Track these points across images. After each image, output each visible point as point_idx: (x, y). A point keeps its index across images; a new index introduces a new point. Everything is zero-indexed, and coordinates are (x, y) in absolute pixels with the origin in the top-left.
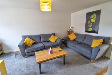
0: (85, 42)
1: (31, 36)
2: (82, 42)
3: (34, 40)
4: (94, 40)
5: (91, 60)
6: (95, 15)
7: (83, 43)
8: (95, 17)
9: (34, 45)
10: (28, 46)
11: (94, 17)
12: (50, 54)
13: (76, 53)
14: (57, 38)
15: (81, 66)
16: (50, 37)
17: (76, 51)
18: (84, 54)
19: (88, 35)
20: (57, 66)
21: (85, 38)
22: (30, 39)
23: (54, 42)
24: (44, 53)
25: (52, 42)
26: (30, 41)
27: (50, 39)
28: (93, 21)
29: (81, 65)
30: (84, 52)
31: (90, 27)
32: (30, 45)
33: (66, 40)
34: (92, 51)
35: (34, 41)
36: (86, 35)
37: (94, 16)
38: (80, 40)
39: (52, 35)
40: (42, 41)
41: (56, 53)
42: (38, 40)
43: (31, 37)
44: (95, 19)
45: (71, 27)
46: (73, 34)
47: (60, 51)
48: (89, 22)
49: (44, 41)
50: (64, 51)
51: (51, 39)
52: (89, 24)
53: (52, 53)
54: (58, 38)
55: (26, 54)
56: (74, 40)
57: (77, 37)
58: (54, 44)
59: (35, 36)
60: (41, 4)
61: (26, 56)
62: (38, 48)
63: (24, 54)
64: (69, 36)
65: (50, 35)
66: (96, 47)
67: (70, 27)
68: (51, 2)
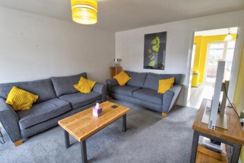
0: (146, 85)
1: (26, 83)
2: (142, 87)
3: (35, 94)
4: (160, 81)
5: (163, 114)
6: (158, 38)
7: (144, 87)
8: (159, 43)
9: (37, 106)
10: (20, 111)
11: (157, 43)
12: (99, 116)
13: (136, 108)
14: (93, 84)
15: (152, 127)
16: (78, 83)
17: (136, 104)
18: (151, 105)
19: (150, 73)
20: (113, 139)
21: (146, 78)
22: (24, 92)
23: (87, 93)
24: (83, 118)
25: (84, 93)
26: (25, 97)
27: (76, 87)
28: (156, 48)
29: (151, 124)
30: (151, 102)
31: (152, 59)
32: (28, 108)
33: (112, 87)
34: (164, 99)
35: (37, 97)
36: (147, 74)
37: (157, 41)
38: (139, 83)
39: (82, 78)
40: (57, 95)
41: (109, 113)
42: (46, 93)
43: (25, 87)
44: (159, 46)
45: (117, 60)
46: (122, 73)
47: (114, 107)
48: (150, 51)
49: (62, 93)
50: (121, 106)
51: (80, 87)
52: (151, 54)
53: (102, 115)
54: (97, 83)
55: (22, 133)
56: (126, 84)
57: (131, 78)
58: (90, 97)
59: (36, 83)
60: (72, 8)
61: (21, 137)
62: (55, 111)
63: (17, 133)
64: (116, 77)
65: (76, 79)
66: (168, 91)
67: (115, 60)
68: (96, 4)
